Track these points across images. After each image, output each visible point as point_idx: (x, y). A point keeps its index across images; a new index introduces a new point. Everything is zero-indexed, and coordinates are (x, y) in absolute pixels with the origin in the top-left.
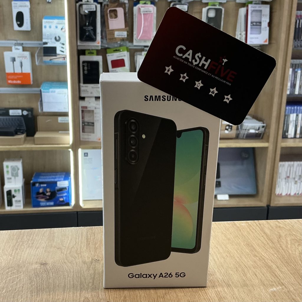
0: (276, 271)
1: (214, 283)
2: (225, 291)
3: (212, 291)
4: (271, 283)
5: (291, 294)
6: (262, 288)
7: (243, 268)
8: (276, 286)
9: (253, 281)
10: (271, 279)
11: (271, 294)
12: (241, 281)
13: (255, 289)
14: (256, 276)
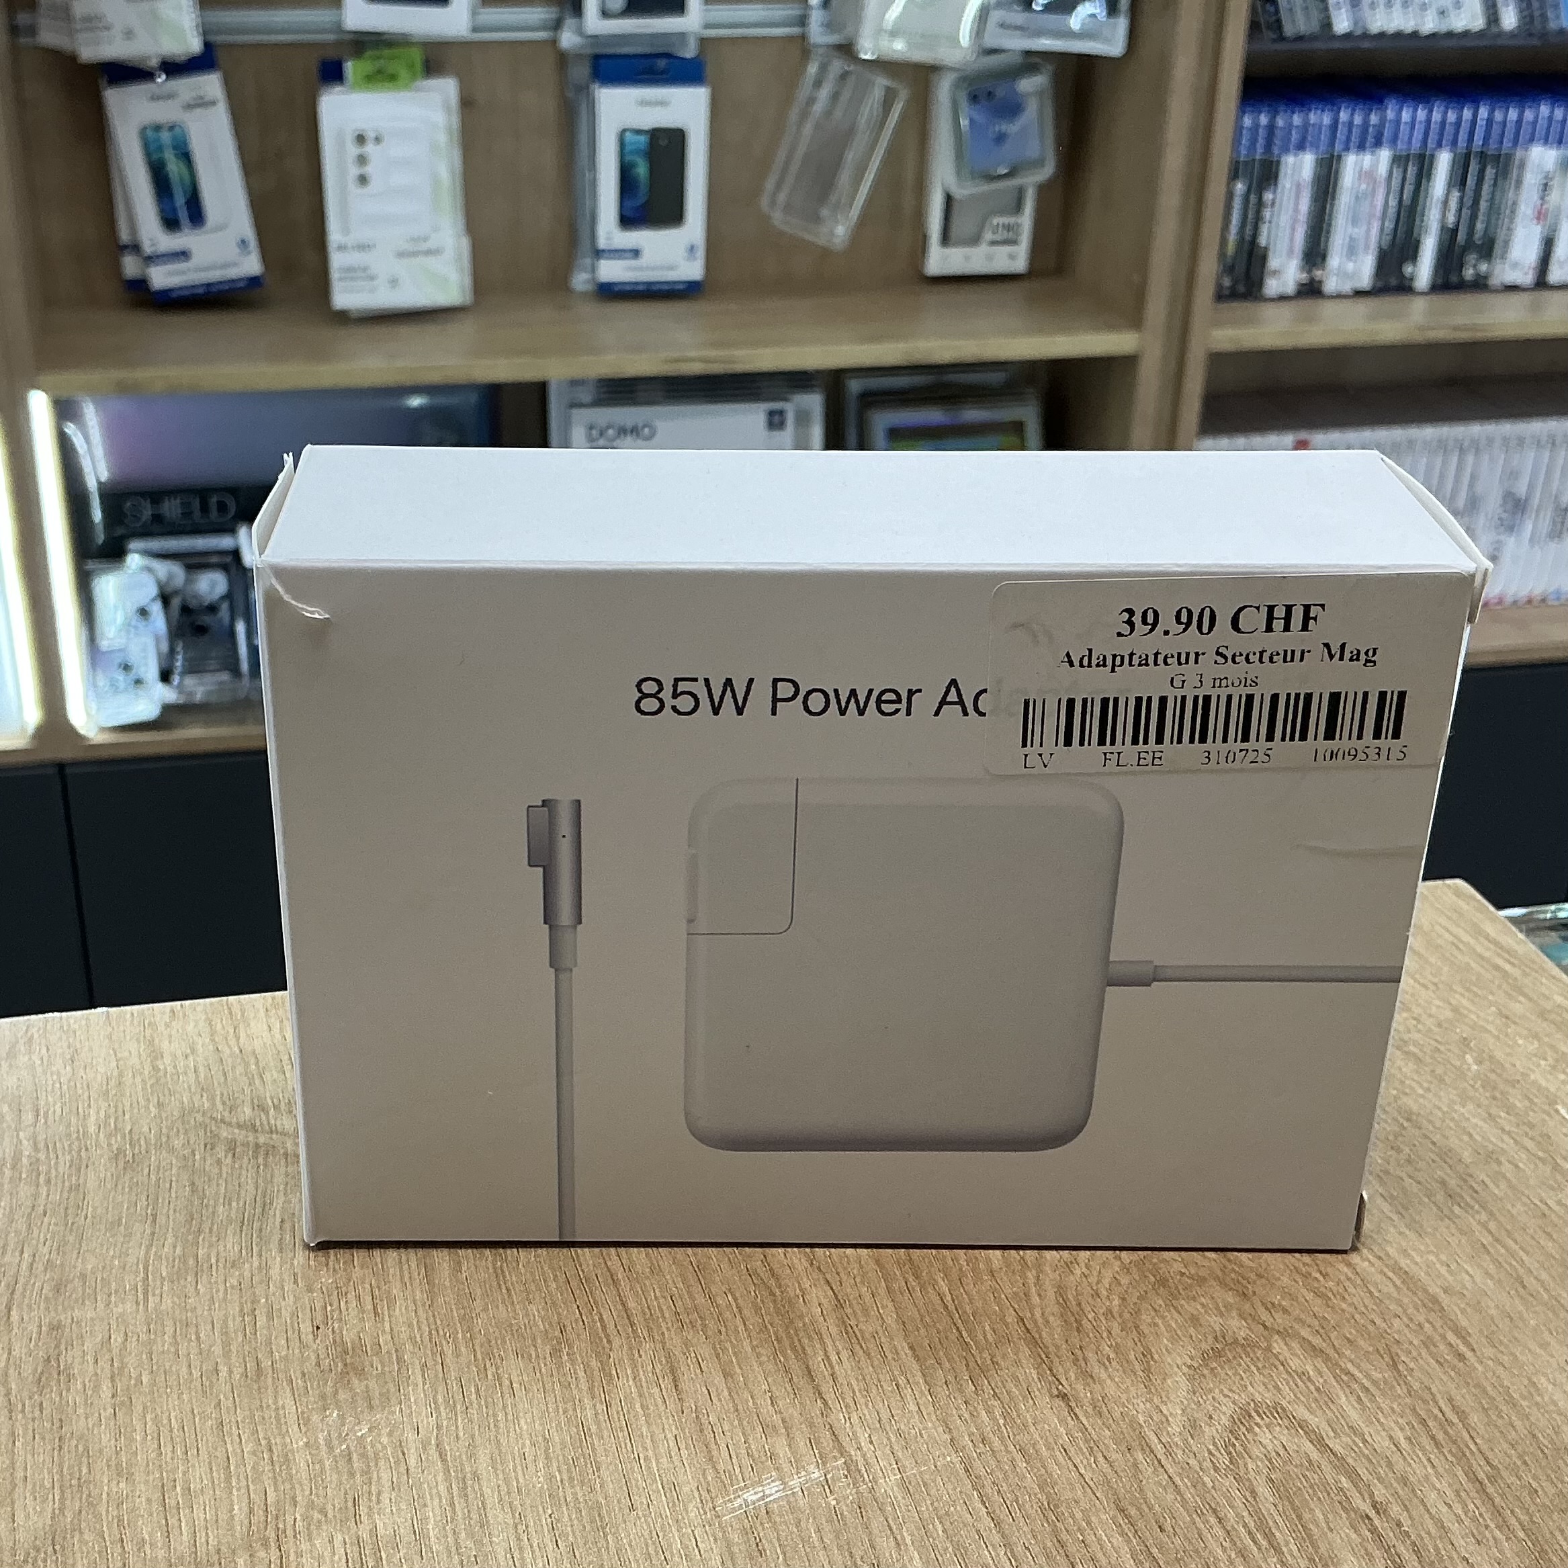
0: (821, 1339)
1: (367, 1472)
2: (419, 1536)
3: (331, 1541)
4: (757, 1440)
5: (877, 1524)
6: (686, 1489)
7: (604, 1327)
8: (786, 1467)
9: (644, 1429)
10: (766, 1408)
11: (735, 1537)
12: (563, 1443)
13: (637, 1504)
14: (676, 1386)
